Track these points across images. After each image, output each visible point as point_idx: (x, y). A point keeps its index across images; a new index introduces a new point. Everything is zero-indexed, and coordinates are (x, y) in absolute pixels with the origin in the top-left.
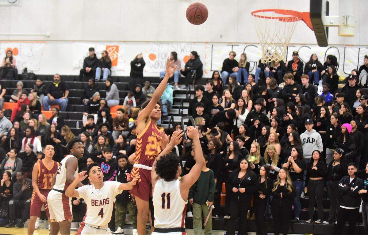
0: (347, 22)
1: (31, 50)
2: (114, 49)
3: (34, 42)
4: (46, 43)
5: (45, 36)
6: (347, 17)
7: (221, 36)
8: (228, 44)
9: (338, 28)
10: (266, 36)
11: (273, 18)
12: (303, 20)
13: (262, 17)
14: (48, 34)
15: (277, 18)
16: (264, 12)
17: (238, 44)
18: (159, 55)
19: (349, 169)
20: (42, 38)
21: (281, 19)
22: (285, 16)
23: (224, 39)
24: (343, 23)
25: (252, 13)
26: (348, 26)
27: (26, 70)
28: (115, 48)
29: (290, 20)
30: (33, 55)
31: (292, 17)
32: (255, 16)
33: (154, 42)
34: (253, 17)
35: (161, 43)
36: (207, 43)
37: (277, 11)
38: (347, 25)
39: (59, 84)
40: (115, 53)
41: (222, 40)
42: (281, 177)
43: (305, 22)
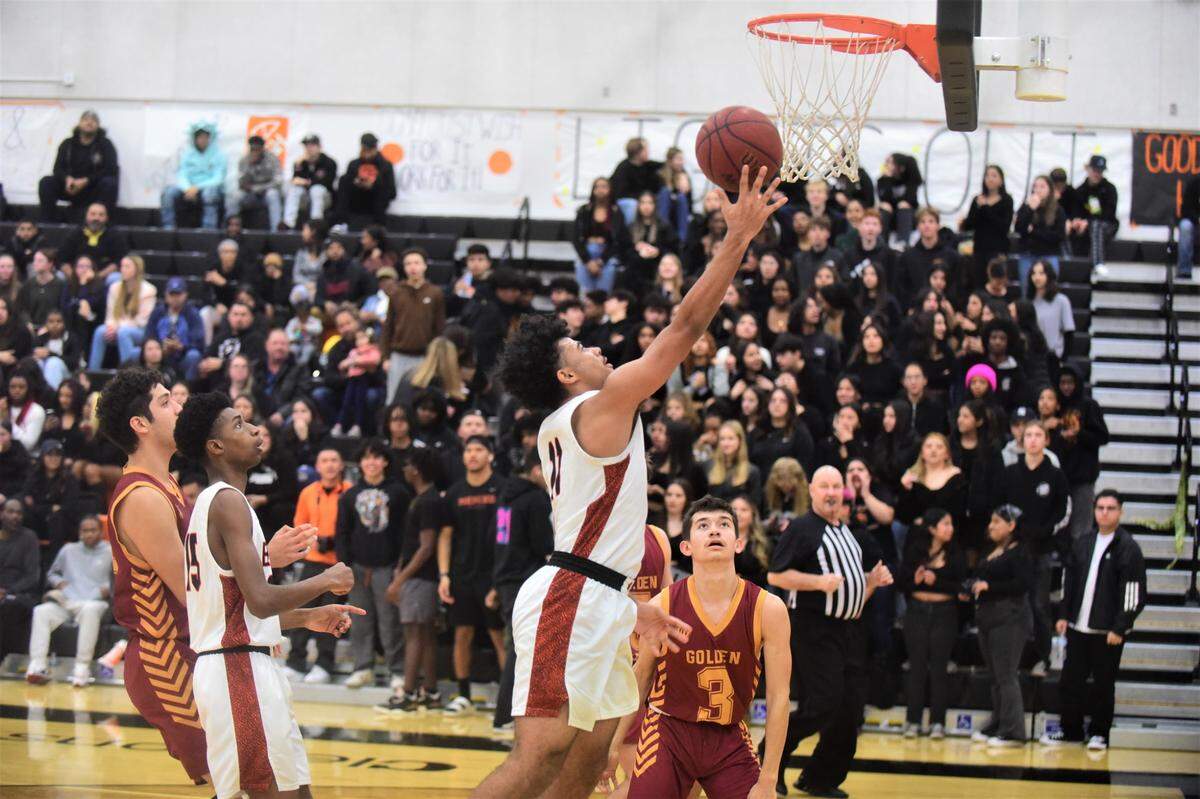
0: (1043, 57)
1: (16, 128)
2: (273, 130)
3: (29, 104)
4: (62, 107)
5: (59, 83)
6: (1043, 41)
7: (606, 93)
8: (629, 116)
9: (1014, 73)
11: (818, 41)
12: (906, 48)
13: (784, 38)
14: (68, 78)
15: (829, 41)
16: (791, 24)
17: (661, 117)
18: (414, 147)
20: (50, 92)
21: (839, 45)
22: (855, 35)
24: (1033, 61)
25: (751, 26)
26: (1047, 69)
28: (277, 124)
29: (870, 47)
30: (21, 142)
31: (875, 40)
32: (761, 34)
33: (398, 108)
35: (420, 109)
36: (561, 111)
37: (831, 21)
38: (1041, 67)
39: (101, 239)
40: (274, 139)
43: (914, 56)
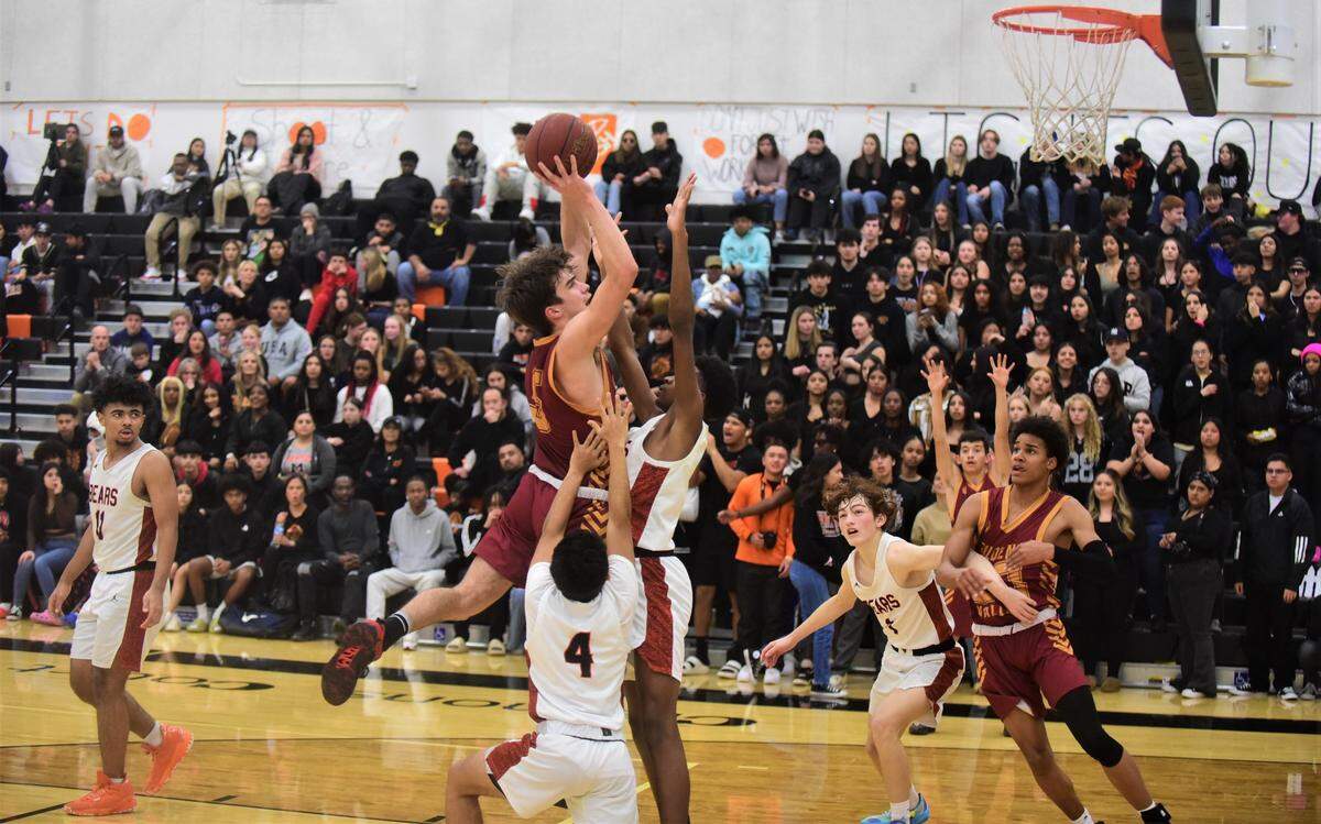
0: (1269, 44)
1: (363, 129)
2: (604, 125)
3: (375, 106)
4: (406, 108)
5: (403, 86)
6: (1269, 30)
7: (913, 88)
8: (933, 110)
9: (1243, 60)
10: (1045, 84)
11: (1060, 32)
12: (1142, 38)
13: (1027, 29)
14: (412, 81)
15: (1070, 32)
16: (1032, 15)
17: (962, 111)
18: (733, 141)
19: (1271, 471)
20: (396, 95)
21: (1080, 36)
22: (1094, 26)
23: (921, 97)
24: (1260, 48)
25: (996, 18)
26: (1273, 56)
27: (347, 185)
28: (606, 121)
29: (1108, 37)
30: (368, 142)
31: (1112, 30)
32: (1004, 24)
33: (719, 104)
34: (1000, 29)
35: (740, 106)
36: (872, 106)
37: (1069, 12)
38: (1269, 54)
39: (445, 229)
40: (604, 136)
41: (914, 99)
42: (1101, 498)
43: (1149, 44)
